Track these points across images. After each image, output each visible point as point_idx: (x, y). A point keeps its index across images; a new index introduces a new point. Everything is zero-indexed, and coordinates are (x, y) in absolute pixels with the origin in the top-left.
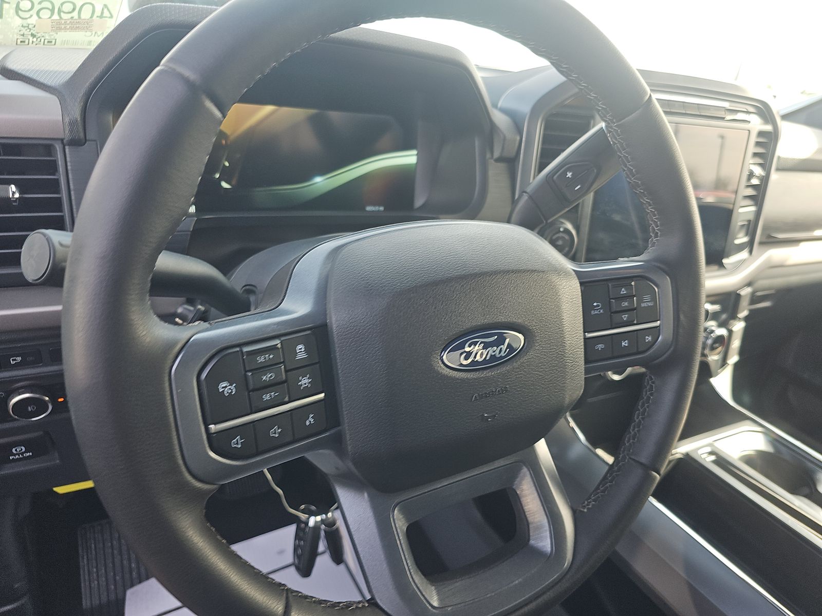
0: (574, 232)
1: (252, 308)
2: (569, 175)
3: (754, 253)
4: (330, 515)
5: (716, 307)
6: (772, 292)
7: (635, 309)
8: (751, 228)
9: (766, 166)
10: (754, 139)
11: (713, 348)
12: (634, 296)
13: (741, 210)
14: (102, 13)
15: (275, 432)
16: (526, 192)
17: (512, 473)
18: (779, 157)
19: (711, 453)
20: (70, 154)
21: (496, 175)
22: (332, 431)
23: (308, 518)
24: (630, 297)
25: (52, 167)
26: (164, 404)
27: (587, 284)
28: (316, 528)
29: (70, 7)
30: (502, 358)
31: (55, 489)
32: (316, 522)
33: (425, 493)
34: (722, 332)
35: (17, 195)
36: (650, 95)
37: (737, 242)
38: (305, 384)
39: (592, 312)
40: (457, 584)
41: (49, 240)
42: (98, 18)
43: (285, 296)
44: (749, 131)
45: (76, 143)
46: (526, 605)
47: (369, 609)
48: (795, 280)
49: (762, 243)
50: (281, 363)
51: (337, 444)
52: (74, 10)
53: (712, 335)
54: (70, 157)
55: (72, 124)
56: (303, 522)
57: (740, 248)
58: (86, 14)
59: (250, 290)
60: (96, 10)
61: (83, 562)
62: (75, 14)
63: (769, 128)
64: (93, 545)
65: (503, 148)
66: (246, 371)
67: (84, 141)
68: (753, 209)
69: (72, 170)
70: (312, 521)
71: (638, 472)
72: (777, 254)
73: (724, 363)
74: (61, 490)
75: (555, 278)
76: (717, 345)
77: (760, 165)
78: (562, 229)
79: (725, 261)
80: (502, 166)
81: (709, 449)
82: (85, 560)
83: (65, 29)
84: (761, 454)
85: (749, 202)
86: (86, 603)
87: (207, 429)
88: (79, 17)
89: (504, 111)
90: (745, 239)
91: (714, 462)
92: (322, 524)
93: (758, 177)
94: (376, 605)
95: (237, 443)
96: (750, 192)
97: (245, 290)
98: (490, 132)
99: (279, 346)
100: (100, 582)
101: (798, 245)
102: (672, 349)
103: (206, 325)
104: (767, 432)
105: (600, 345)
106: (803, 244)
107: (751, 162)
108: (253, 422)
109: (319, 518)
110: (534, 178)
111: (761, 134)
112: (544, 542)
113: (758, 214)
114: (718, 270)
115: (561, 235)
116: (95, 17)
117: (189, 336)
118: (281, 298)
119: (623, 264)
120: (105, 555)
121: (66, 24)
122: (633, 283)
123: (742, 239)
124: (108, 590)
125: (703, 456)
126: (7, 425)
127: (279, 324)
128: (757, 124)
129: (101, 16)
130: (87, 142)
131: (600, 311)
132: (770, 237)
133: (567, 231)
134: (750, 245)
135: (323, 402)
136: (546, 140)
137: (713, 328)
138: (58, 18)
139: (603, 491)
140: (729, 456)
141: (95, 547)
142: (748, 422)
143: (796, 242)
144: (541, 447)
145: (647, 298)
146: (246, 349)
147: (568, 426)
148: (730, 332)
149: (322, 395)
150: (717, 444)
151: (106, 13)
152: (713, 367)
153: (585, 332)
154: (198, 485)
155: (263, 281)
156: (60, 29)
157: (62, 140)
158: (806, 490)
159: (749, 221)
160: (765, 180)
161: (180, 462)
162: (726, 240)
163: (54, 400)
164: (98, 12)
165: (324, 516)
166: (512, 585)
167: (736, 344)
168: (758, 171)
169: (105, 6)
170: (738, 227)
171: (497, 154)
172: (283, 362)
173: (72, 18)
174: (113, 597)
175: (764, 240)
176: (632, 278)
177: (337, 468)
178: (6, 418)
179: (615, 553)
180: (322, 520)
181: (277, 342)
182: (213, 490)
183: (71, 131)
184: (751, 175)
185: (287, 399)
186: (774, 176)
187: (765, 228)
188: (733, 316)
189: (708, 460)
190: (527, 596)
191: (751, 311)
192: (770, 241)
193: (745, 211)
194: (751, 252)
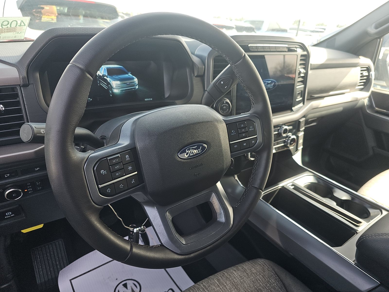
0: (230, 103)
1: (105, 145)
2: (222, 83)
3: (305, 103)
4: (142, 227)
5: (291, 127)
6: (316, 119)
7: (247, 132)
8: (302, 94)
9: (306, 68)
10: (299, 58)
11: (291, 144)
12: (247, 127)
13: (297, 87)
14: (21, 24)
15: (121, 186)
16: (207, 91)
17: (210, 196)
18: (311, 64)
19: (292, 185)
20: (23, 90)
21: (196, 82)
22: (141, 185)
23: (134, 230)
24: (244, 128)
25: (17, 96)
26: (83, 179)
27: (229, 124)
28: (137, 233)
29: (7, 23)
30: (199, 153)
31: (22, 231)
32: (137, 230)
33: (177, 205)
34: (294, 137)
35: (3, 109)
36: (245, 53)
37: (297, 100)
38: (130, 169)
39: (232, 134)
40: (192, 236)
41: (31, 127)
42: (19, 26)
43: (119, 139)
44: (297, 55)
45: (25, 86)
46: (217, 241)
47: (160, 247)
48: (324, 113)
49: (307, 99)
50: (121, 162)
51: (144, 189)
52: (8, 24)
53: (290, 139)
54: (24, 92)
55: (23, 78)
56: (132, 231)
57: (299, 102)
58: (13, 25)
59: (103, 138)
60: (18, 23)
61: (35, 264)
62: (9, 26)
63: (305, 53)
64: (38, 256)
65: (198, 72)
66: (109, 166)
67: (28, 85)
68: (303, 86)
69: (25, 97)
70: (135, 230)
71: (255, 191)
72: (315, 103)
73: (297, 150)
74: (24, 231)
75: (216, 123)
76: (292, 142)
77: (304, 68)
78: (225, 102)
79: (293, 108)
80: (198, 79)
81: (291, 184)
82: (35, 263)
83: (5, 32)
84: (312, 184)
85: (301, 83)
86: (38, 281)
87: (98, 187)
88: (11, 27)
89: (198, 56)
90: (301, 99)
91: (293, 188)
92: (139, 231)
93: (303, 73)
94: (163, 246)
95: (109, 190)
96: (301, 79)
97: (101, 138)
98: (192, 65)
99: (120, 156)
100: (44, 272)
101: (323, 99)
102: (262, 145)
103: (93, 151)
104: (315, 175)
105: (235, 146)
106: (325, 98)
107: (299, 67)
108: (114, 183)
109: (138, 229)
110: (212, 82)
111: (302, 56)
112: (222, 219)
113: (305, 88)
114: (291, 112)
115: (225, 104)
116: (17, 26)
117: (89, 155)
118: (118, 140)
119: (242, 115)
120: (44, 260)
121: (5, 30)
122: (246, 122)
123: (299, 99)
124: (47, 274)
125: (289, 187)
126: (4, 204)
127: (119, 148)
128: (300, 52)
129: (20, 25)
130: (30, 85)
131: (234, 134)
132: (311, 96)
133: (227, 103)
134: (303, 101)
135: (137, 175)
136: (215, 67)
137: (290, 136)
138: (1, 28)
139: (243, 199)
140: (300, 186)
141: (39, 257)
142: (307, 172)
143: (322, 97)
144: (219, 185)
145: (251, 127)
146: (108, 158)
147: (235, 179)
148: (298, 137)
149: (136, 172)
150: (295, 182)
151: (22, 24)
152: (292, 151)
153: (229, 142)
154: (97, 206)
155: (109, 134)
156: (2, 32)
157: (19, 85)
158: (330, 196)
159: (302, 91)
160: (306, 74)
161: (90, 198)
162: (293, 100)
163: (23, 191)
164: (19, 24)
165: (140, 228)
166: (211, 234)
167: (301, 141)
168: (303, 71)
169: (22, 21)
170: (297, 94)
171: (196, 74)
172: (122, 162)
173: (7, 27)
174: (50, 277)
175: (309, 98)
176: (245, 120)
177: (144, 199)
178: (4, 200)
179: (249, 221)
180: (139, 229)
181: (119, 155)
182: (102, 208)
183: (23, 81)
184: (300, 73)
185: (124, 174)
186: (310, 72)
187: (308, 93)
188: (299, 131)
189: (291, 188)
190: (217, 238)
191: (306, 128)
192: (311, 98)
193: (299, 87)
194: (304, 104)
